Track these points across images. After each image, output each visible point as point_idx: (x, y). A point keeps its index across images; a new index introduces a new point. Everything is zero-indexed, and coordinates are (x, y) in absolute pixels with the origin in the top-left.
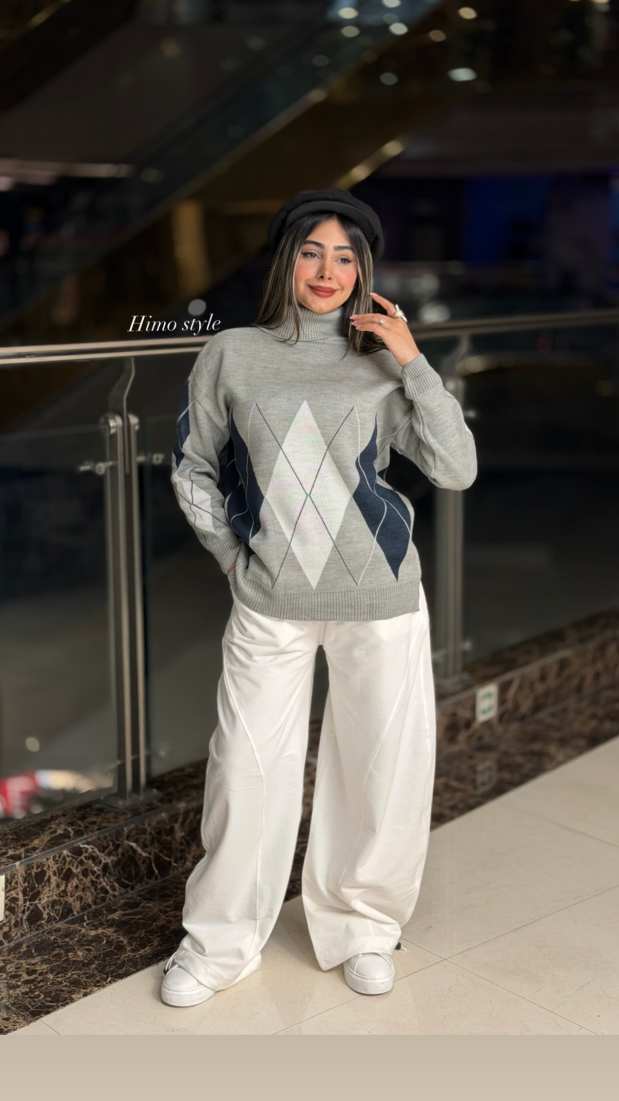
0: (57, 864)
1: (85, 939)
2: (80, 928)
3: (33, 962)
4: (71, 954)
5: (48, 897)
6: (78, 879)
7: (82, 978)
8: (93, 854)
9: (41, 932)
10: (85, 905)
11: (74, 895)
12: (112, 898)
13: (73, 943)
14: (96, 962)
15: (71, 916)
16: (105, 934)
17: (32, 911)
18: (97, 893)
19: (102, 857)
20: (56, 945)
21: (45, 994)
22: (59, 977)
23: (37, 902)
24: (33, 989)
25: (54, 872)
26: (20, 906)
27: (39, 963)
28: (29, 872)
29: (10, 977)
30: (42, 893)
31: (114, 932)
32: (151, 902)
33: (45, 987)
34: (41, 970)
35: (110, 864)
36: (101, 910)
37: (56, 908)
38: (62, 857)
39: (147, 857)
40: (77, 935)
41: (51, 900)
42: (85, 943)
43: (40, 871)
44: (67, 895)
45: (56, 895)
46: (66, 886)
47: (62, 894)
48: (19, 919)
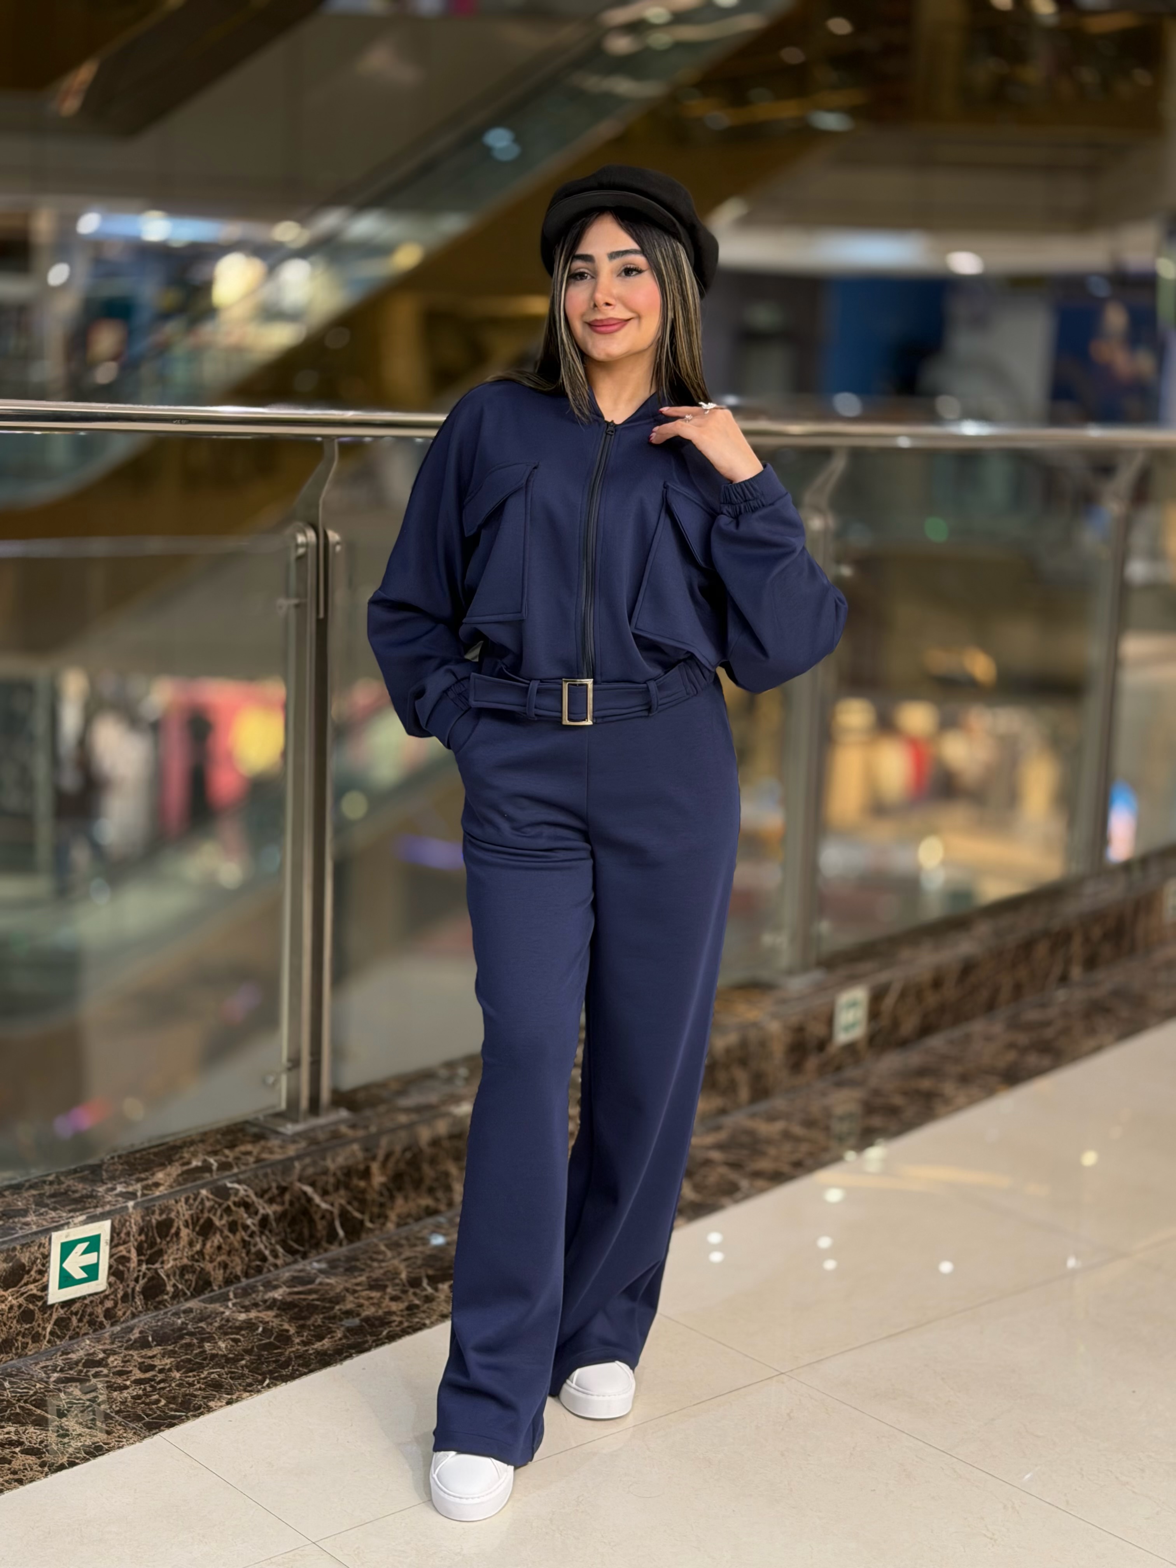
0: (190, 1209)
1: (230, 1324)
2: (222, 1309)
3: (150, 1354)
4: (209, 1344)
5: (175, 1259)
6: (221, 1236)
7: (225, 1379)
8: (247, 1199)
9: (162, 1312)
10: (232, 1276)
11: (215, 1259)
12: (272, 1269)
13: (212, 1329)
14: (247, 1358)
15: (210, 1292)
16: (260, 1319)
17: (151, 1279)
18: (249, 1260)
19: (259, 1204)
20: (185, 1331)
21: (167, 1398)
22: (190, 1377)
23: (157, 1265)
24: (150, 1392)
25: (186, 1221)
26: (131, 1269)
27: (159, 1356)
28: (148, 1218)
29: (114, 1373)
30: (166, 1252)
31: (276, 1316)
32: (332, 1277)
33: (168, 1389)
34: (162, 1365)
35: (272, 1217)
36: (255, 1286)
37: (187, 1277)
38: (199, 1200)
39: (327, 1210)
40: (218, 1319)
41: (179, 1265)
42: (229, 1330)
43: (165, 1220)
44: (204, 1259)
45: (187, 1257)
46: (204, 1245)
47: (196, 1257)
48: (129, 1291)
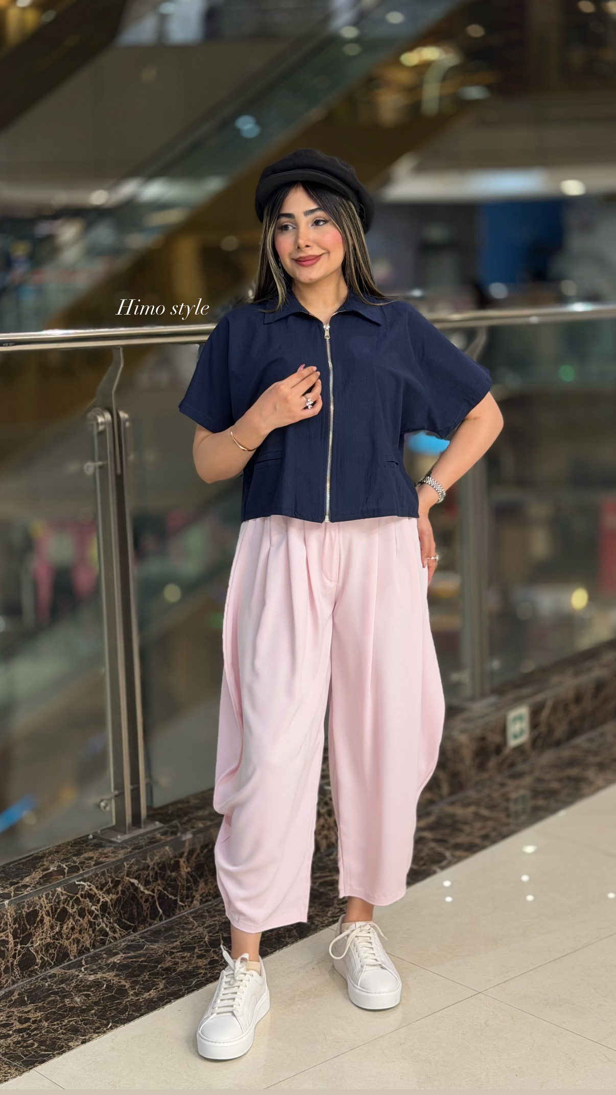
0: (50, 902)
2: (77, 973)
3: (26, 1010)
4: (68, 1000)
5: (42, 939)
6: (73, 920)
7: (80, 1025)
8: (90, 892)
9: (34, 978)
10: (83, 949)
11: (71, 937)
12: (112, 941)
13: (70, 989)
14: (96, 1008)
15: (68, 961)
16: (105, 979)
17: (25, 955)
18: (95, 936)
19: (100, 894)
20: (51, 991)
21: (39, 1042)
22: (55, 1025)
23: (29, 945)
24: (26, 1038)
25: (48, 911)
26: (10, 949)
27: (33, 1011)
28: (19, 911)
29: (0, 1026)
30: (34, 935)
31: (115, 976)
32: (156, 944)
33: (39, 1035)
34: (35, 1017)
35: (110, 903)
36: (101, 954)
37: (50, 952)
38: (56, 895)
39: (150, 895)
40: (74, 981)
41: (44, 943)
42: (83, 988)
43: (32, 912)
44: (62, 938)
45: (50, 938)
46: (62, 928)
47: (56, 936)
48: (9, 964)
